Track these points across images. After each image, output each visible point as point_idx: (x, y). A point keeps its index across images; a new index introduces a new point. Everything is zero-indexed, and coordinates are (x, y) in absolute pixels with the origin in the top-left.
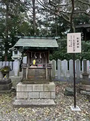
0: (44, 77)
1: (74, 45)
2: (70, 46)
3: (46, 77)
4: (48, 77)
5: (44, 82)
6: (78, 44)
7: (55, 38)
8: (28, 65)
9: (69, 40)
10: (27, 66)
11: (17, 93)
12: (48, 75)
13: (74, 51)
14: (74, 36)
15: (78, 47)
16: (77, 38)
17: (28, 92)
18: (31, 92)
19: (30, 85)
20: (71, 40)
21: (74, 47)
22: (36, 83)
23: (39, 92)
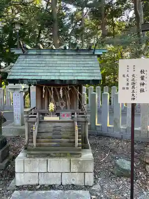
0: (70, 142)
1: (133, 87)
2: (124, 88)
3: (74, 142)
4: (79, 142)
5: (71, 154)
7: (95, 53)
8: (37, 116)
9: (124, 76)
10: (35, 117)
11: (17, 176)
12: (79, 138)
13: (134, 99)
14: (134, 66)
15: (142, 91)
16: (141, 72)
17: (39, 173)
18: (44, 173)
19: (42, 159)
20: (127, 76)
21: (133, 91)
22: (54, 155)
23: (60, 174)
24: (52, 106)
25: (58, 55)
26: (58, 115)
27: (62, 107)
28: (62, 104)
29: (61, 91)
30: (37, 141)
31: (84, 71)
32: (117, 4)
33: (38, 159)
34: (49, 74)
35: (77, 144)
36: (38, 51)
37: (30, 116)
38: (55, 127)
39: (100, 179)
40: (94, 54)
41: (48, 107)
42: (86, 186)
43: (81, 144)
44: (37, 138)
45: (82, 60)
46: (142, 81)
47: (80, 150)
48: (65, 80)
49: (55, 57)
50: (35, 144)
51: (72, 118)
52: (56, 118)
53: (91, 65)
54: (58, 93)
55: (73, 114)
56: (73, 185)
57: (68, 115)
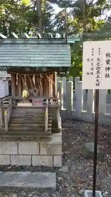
0: (40, 127)
1: (98, 72)
2: (88, 73)
3: (44, 127)
4: (49, 127)
5: (41, 138)
6: (109, 69)
8: (10, 102)
9: (88, 60)
10: (8, 103)
12: (49, 123)
13: (98, 84)
14: (99, 49)
15: (107, 76)
16: (107, 55)
17: (10, 155)
18: (16, 155)
19: (13, 143)
20: (92, 60)
21: (98, 76)
22: (25, 139)
23: (30, 156)
24: (25, 93)
25: (31, 44)
26: (31, 101)
27: (35, 94)
28: (35, 91)
29: (34, 79)
30: (8, 126)
31: (54, 59)
32: (97, 3)
33: (9, 143)
34: (19, 61)
35: (47, 129)
36: (13, 40)
37: (4, 102)
38: (27, 113)
39: (69, 160)
40: (66, 43)
41: (22, 94)
42: (55, 168)
43: (51, 128)
44: (10, 123)
45: (54, 48)
46: (108, 66)
47: (49, 134)
48: (35, 68)
49: (28, 46)
50: (6, 128)
51: (44, 104)
52: (29, 105)
53: (63, 53)
54: (30, 81)
55: (45, 100)
56: (42, 166)
57: (40, 102)
